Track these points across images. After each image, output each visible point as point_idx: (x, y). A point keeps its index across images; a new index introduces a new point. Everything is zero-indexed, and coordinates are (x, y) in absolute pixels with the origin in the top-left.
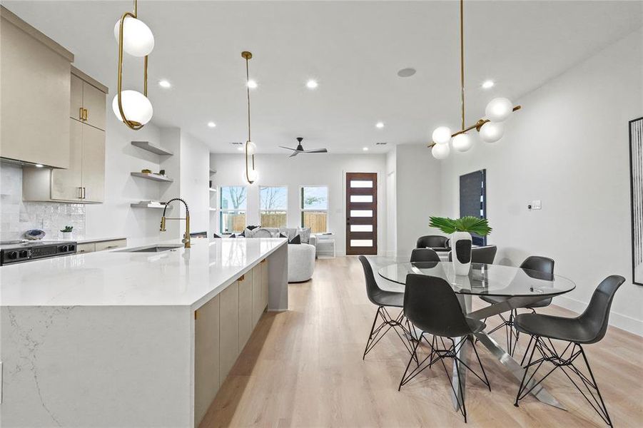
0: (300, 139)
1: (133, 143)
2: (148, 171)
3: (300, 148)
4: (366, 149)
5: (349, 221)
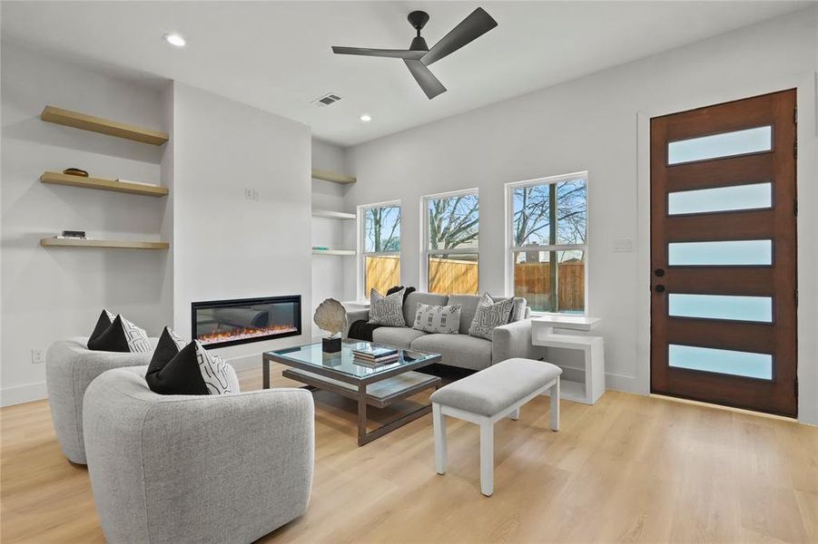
5: (660, 281)
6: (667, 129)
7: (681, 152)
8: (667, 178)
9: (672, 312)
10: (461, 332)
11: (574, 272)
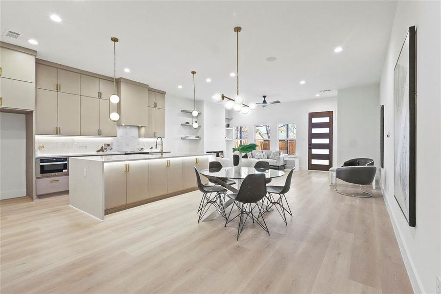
0: (265, 97)
1: (182, 111)
2: (187, 123)
3: (265, 102)
4: (318, 95)
5: (311, 147)
6: (312, 115)
7: (315, 120)
8: (312, 126)
9: (312, 153)
10: (267, 158)
11: (292, 145)
